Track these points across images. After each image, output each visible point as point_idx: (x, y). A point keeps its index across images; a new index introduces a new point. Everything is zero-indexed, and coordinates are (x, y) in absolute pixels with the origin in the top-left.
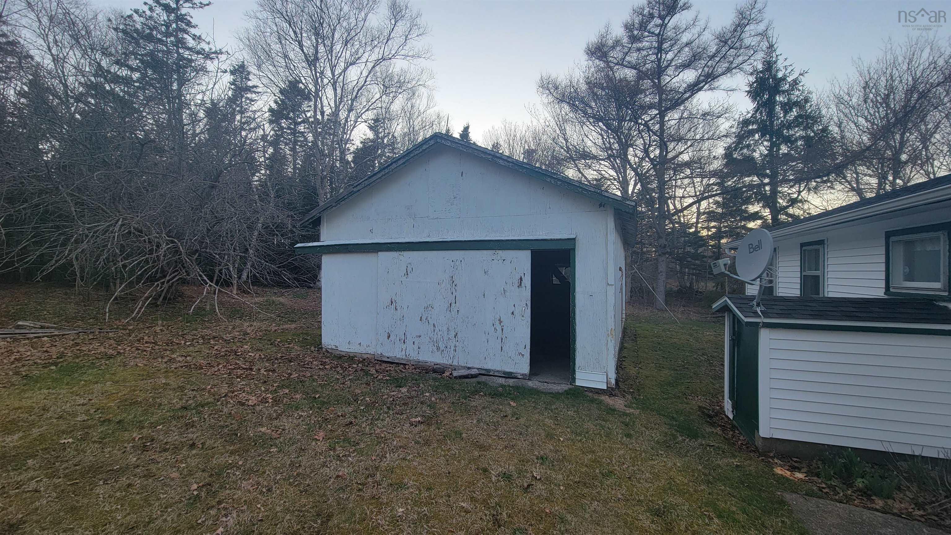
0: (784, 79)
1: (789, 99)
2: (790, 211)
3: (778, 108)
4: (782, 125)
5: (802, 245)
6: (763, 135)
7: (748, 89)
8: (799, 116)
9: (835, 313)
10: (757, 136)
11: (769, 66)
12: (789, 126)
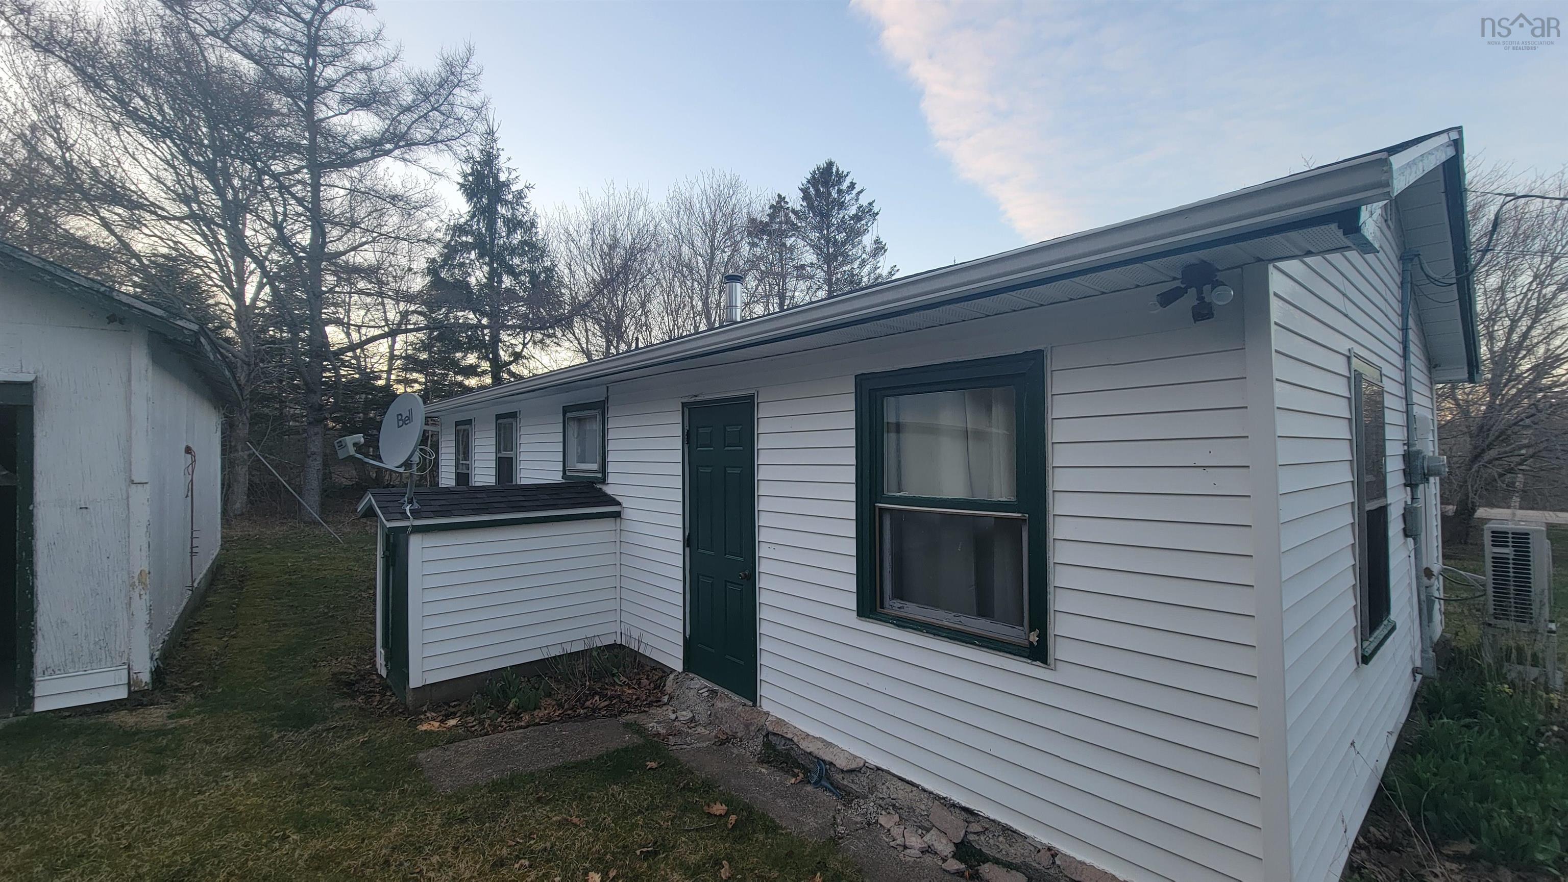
0: (507, 184)
1: (513, 214)
2: (513, 368)
3: (500, 223)
4: (504, 247)
5: (498, 417)
6: (481, 256)
7: (461, 181)
8: (523, 243)
9: (503, 505)
10: (473, 255)
11: (489, 159)
12: (513, 251)
